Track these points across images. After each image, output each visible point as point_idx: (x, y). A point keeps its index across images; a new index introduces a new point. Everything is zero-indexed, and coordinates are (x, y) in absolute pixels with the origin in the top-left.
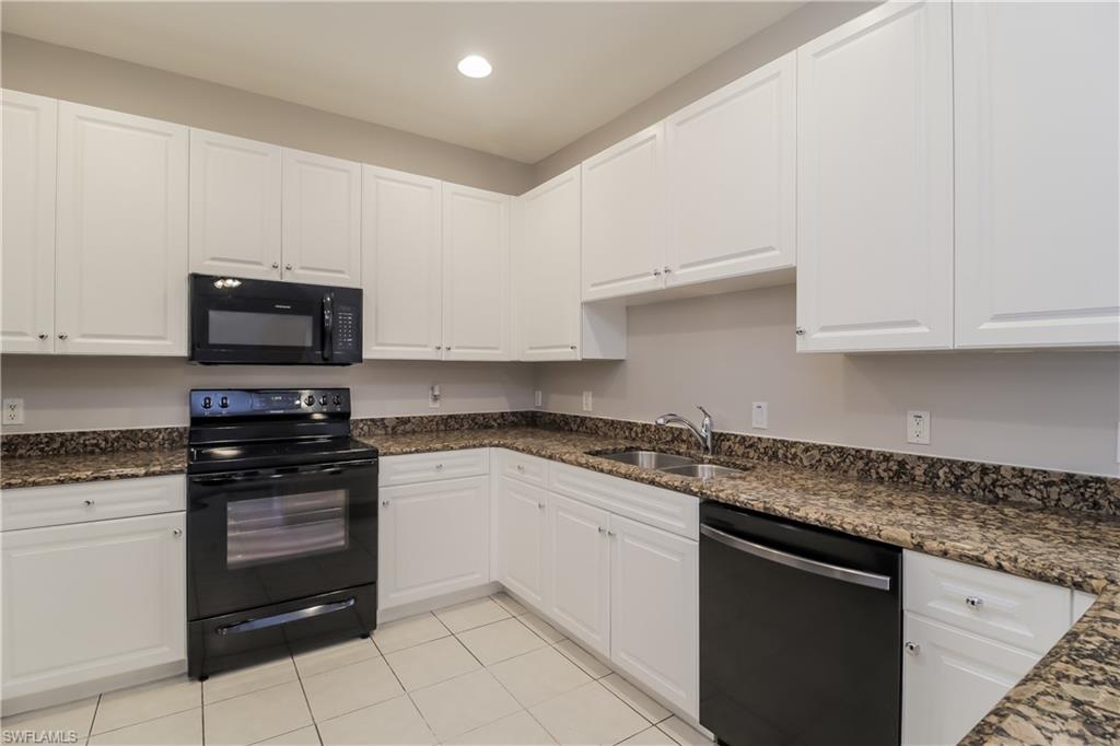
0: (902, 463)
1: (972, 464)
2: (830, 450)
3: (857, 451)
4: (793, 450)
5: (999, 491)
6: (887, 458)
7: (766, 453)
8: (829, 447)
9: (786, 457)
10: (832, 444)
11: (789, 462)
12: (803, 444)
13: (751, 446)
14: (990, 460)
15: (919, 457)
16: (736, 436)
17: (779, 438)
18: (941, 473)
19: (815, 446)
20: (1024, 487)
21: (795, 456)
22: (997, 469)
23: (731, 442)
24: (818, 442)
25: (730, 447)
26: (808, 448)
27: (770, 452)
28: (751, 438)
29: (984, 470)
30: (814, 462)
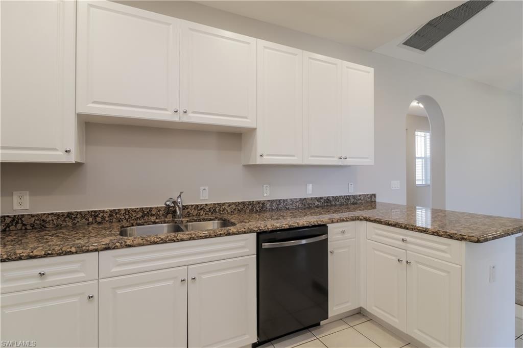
0: (263, 204)
1: (281, 200)
2: (238, 204)
3: (249, 202)
4: (223, 207)
5: (287, 206)
6: (259, 203)
7: (210, 211)
8: (239, 202)
9: (220, 211)
10: (240, 201)
11: (222, 212)
12: (228, 203)
13: (201, 209)
14: (285, 198)
15: (268, 201)
16: (192, 206)
17: (216, 203)
18: (274, 205)
19: (233, 203)
20: (292, 204)
21: (224, 209)
22: (287, 200)
23: (189, 210)
24: (234, 201)
25: (188, 212)
26: (230, 205)
27: (212, 210)
28: (201, 205)
29: (284, 201)
30: (232, 210)
